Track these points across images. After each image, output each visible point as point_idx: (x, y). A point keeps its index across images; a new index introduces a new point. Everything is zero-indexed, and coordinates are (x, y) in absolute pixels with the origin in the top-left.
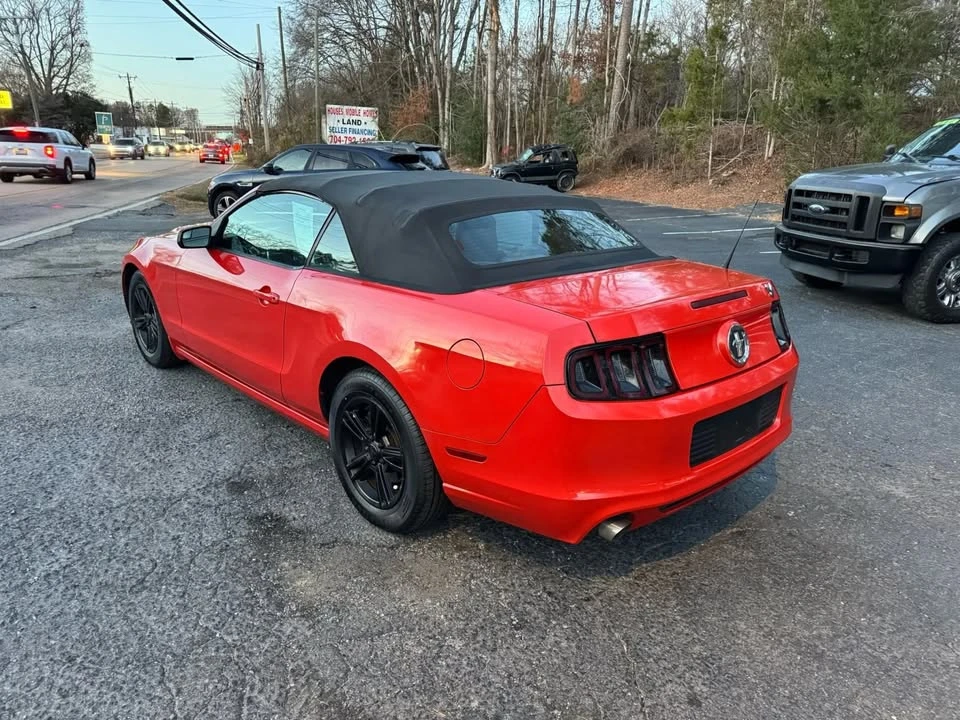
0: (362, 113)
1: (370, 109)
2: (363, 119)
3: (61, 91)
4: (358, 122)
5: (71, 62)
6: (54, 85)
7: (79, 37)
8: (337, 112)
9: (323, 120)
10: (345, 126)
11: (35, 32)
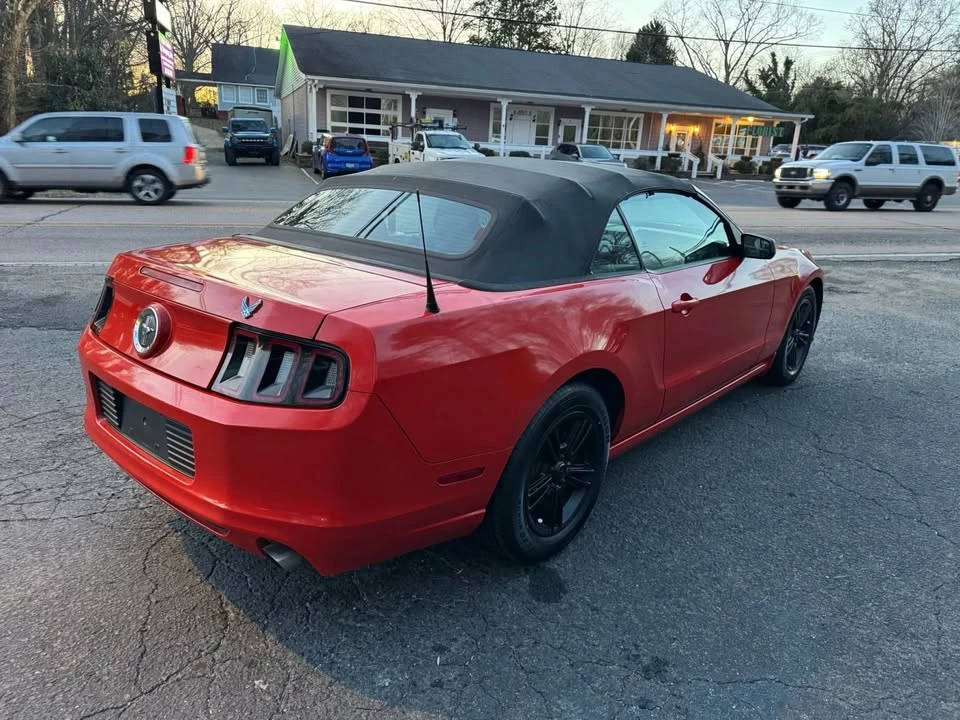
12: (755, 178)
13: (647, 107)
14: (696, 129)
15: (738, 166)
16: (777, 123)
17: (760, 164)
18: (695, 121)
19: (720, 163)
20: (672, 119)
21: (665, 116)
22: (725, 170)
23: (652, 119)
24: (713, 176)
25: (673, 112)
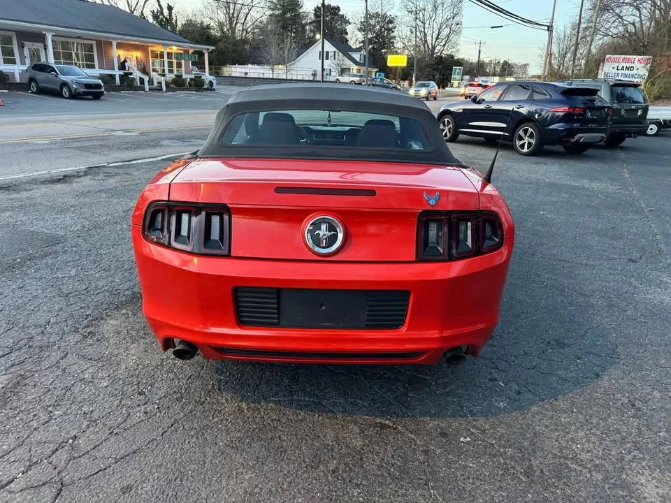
0: (636, 61)
1: (643, 57)
2: (637, 65)
3: (438, 54)
4: (631, 69)
5: (448, 36)
6: (436, 51)
7: (458, 19)
8: (615, 61)
9: (601, 67)
10: (619, 72)
11: (433, 19)
12: (186, 90)
13: (96, 36)
14: (139, 54)
15: (174, 81)
16: (191, 51)
17: (188, 80)
18: (136, 47)
19: (162, 79)
20: (119, 46)
21: (114, 44)
22: (167, 84)
23: (103, 45)
24: (160, 89)
25: (120, 41)
